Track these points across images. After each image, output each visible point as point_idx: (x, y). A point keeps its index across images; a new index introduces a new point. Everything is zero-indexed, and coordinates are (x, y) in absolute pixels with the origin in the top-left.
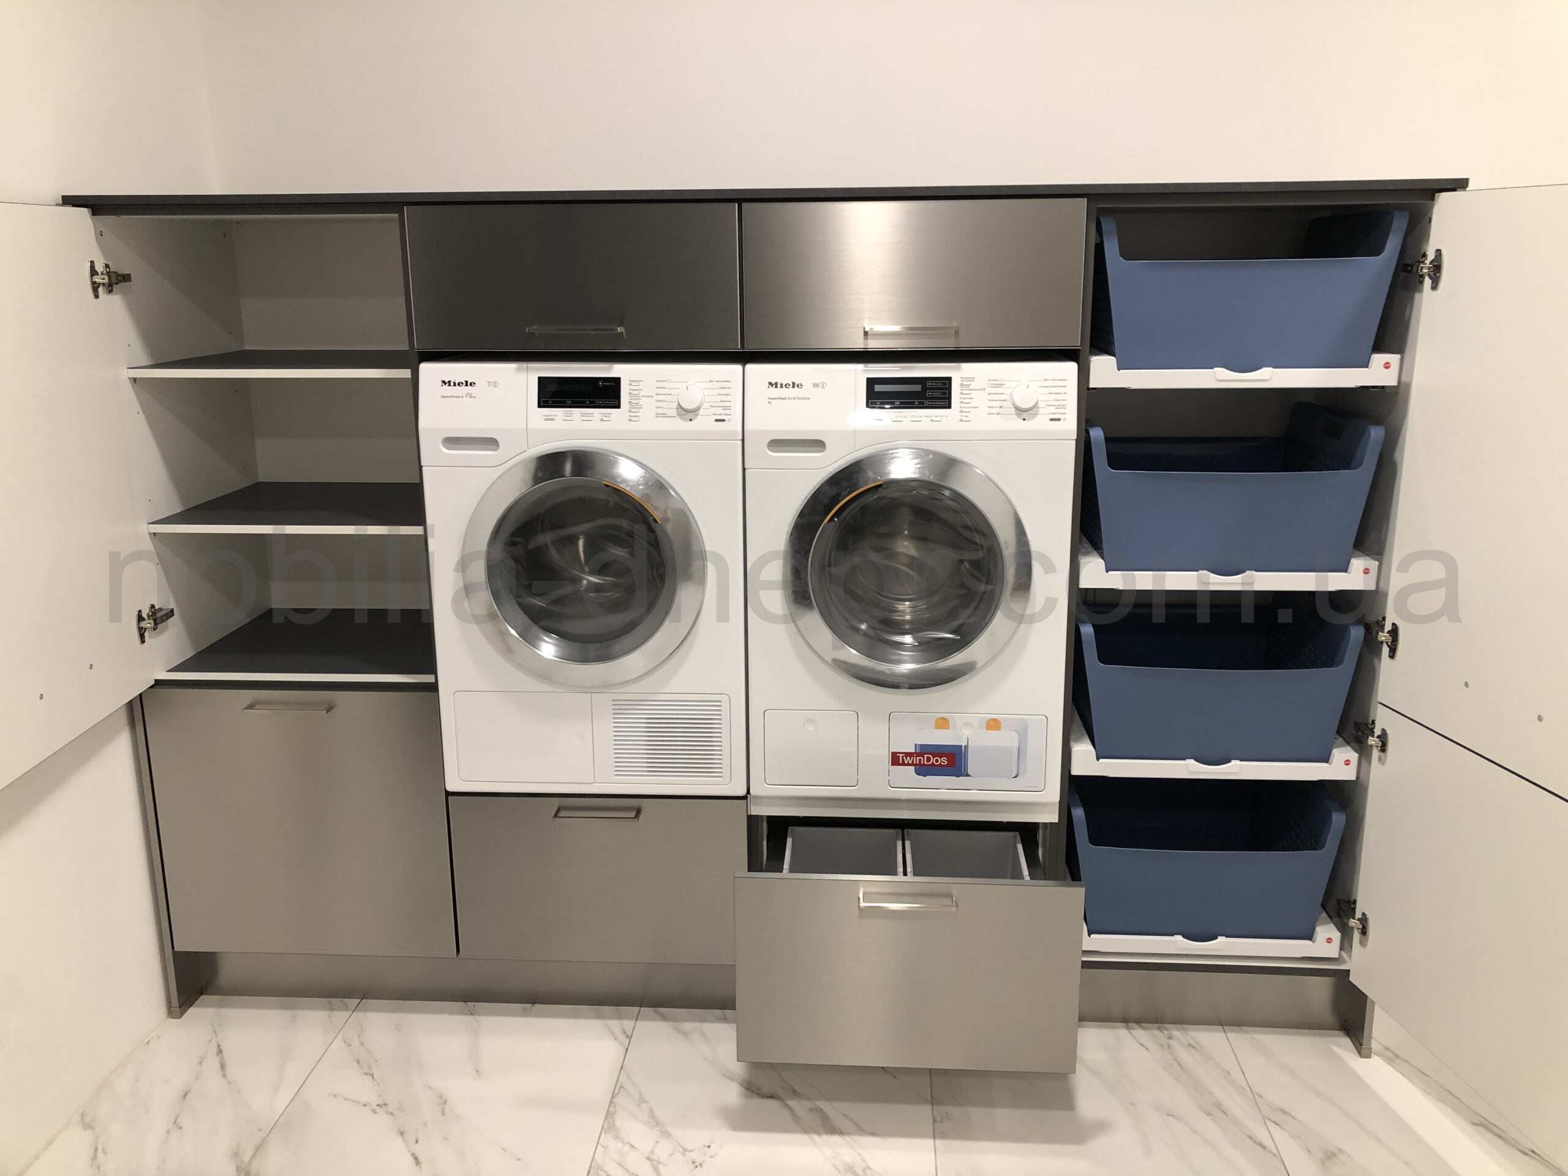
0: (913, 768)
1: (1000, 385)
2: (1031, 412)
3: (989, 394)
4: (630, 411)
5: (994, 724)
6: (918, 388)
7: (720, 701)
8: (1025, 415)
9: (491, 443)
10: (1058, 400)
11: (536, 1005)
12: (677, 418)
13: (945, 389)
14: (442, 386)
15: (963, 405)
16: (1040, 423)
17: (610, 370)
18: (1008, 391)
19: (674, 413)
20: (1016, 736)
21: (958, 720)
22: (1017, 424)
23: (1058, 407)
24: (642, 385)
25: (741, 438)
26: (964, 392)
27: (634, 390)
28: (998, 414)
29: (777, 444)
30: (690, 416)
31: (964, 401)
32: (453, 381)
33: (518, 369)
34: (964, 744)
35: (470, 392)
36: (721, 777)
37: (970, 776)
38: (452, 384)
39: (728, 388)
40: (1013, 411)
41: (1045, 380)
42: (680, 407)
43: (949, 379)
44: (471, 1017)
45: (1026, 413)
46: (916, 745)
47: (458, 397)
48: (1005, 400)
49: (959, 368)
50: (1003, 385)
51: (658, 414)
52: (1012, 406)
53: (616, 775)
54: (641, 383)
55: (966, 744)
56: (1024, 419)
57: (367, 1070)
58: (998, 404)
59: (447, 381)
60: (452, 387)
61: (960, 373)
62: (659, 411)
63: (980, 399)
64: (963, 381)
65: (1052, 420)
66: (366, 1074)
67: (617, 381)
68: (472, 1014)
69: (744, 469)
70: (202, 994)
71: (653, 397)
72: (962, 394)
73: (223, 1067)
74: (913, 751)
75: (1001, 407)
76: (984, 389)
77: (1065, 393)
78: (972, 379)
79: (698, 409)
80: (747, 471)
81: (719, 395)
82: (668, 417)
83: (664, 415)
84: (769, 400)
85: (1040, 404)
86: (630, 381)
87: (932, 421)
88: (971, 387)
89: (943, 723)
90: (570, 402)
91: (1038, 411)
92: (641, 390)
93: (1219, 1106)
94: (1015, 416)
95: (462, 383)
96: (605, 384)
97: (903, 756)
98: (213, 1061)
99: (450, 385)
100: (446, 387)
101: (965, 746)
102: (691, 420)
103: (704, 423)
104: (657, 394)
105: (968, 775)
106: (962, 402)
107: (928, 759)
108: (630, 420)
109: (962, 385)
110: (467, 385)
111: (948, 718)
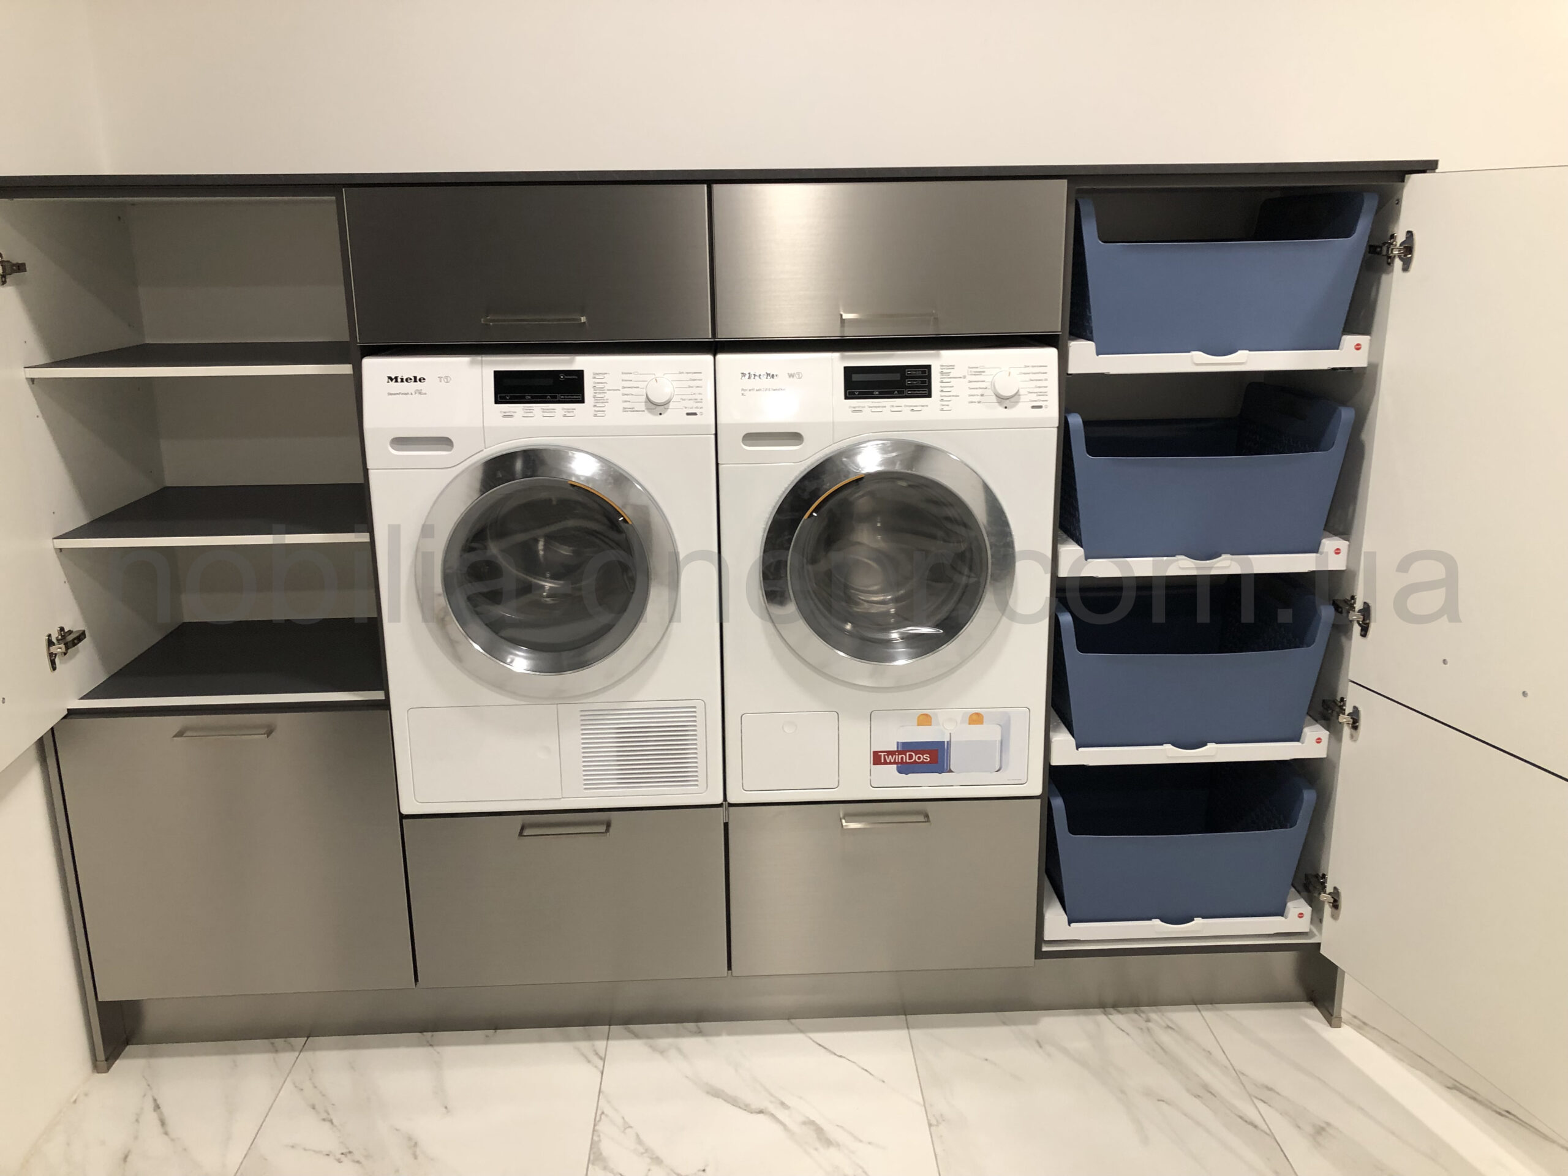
0: (895, 766)
1: (980, 373)
2: (1012, 400)
3: (970, 382)
4: (595, 406)
5: (976, 719)
6: (897, 377)
7: (695, 707)
8: (1007, 403)
9: (444, 442)
10: (1039, 387)
11: (498, 1031)
12: (646, 411)
13: (925, 377)
14: (388, 382)
15: (943, 394)
16: (1022, 411)
17: (571, 362)
18: (989, 379)
19: (642, 406)
20: (999, 729)
21: (941, 716)
22: (1000, 412)
23: (1039, 394)
24: (607, 378)
25: (714, 432)
26: (945, 380)
27: (599, 383)
28: (979, 402)
29: (752, 438)
30: (660, 409)
31: (945, 389)
32: (400, 377)
33: (472, 363)
34: (946, 739)
35: (419, 389)
36: (697, 785)
37: (952, 772)
38: (399, 380)
39: (699, 380)
40: (994, 399)
41: (1026, 367)
42: (648, 400)
43: (929, 367)
44: (430, 1049)
45: (1008, 401)
46: (898, 743)
47: (406, 394)
48: (986, 388)
49: (938, 356)
50: (983, 372)
51: (625, 408)
52: (993, 394)
53: (586, 789)
54: (605, 375)
55: (948, 740)
56: (1006, 408)
57: (325, 1116)
58: (979, 392)
59: (393, 377)
60: (399, 384)
61: (940, 361)
62: (627, 405)
63: (961, 388)
64: (942, 369)
65: (1033, 407)
66: (324, 1120)
67: (580, 374)
68: (431, 1045)
69: (717, 464)
70: (128, 1044)
71: (619, 390)
72: (942, 382)
73: (163, 1123)
74: (896, 749)
75: (982, 395)
76: (964, 377)
77: (1046, 380)
78: (952, 367)
79: (668, 402)
80: (720, 467)
81: (690, 387)
82: (637, 411)
83: (632, 410)
84: (743, 392)
85: (1022, 392)
86: (594, 374)
87: (912, 410)
88: (951, 376)
89: (925, 720)
90: (529, 397)
91: (1019, 398)
92: (606, 383)
93: (1206, 1087)
94: (997, 404)
95: (411, 379)
96: (566, 377)
97: (884, 755)
98: (151, 1117)
99: (396, 381)
100: (393, 383)
101: (948, 742)
102: (661, 414)
103: (674, 417)
104: (624, 388)
105: (951, 771)
106: (942, 391)
107: (911, 757)
108: (596, 415)
109: (942, 373)
110: (415, 381)
111: (929, 714)
